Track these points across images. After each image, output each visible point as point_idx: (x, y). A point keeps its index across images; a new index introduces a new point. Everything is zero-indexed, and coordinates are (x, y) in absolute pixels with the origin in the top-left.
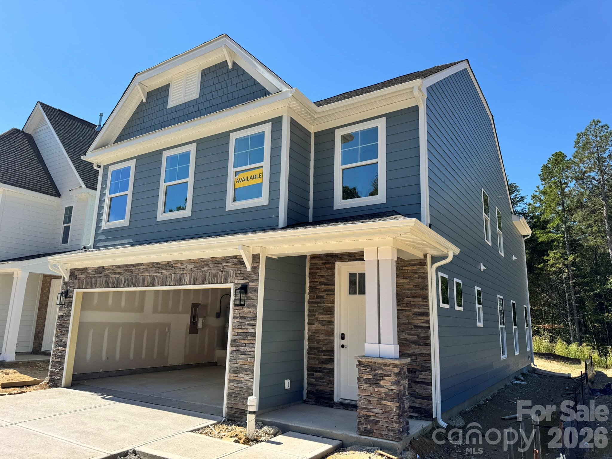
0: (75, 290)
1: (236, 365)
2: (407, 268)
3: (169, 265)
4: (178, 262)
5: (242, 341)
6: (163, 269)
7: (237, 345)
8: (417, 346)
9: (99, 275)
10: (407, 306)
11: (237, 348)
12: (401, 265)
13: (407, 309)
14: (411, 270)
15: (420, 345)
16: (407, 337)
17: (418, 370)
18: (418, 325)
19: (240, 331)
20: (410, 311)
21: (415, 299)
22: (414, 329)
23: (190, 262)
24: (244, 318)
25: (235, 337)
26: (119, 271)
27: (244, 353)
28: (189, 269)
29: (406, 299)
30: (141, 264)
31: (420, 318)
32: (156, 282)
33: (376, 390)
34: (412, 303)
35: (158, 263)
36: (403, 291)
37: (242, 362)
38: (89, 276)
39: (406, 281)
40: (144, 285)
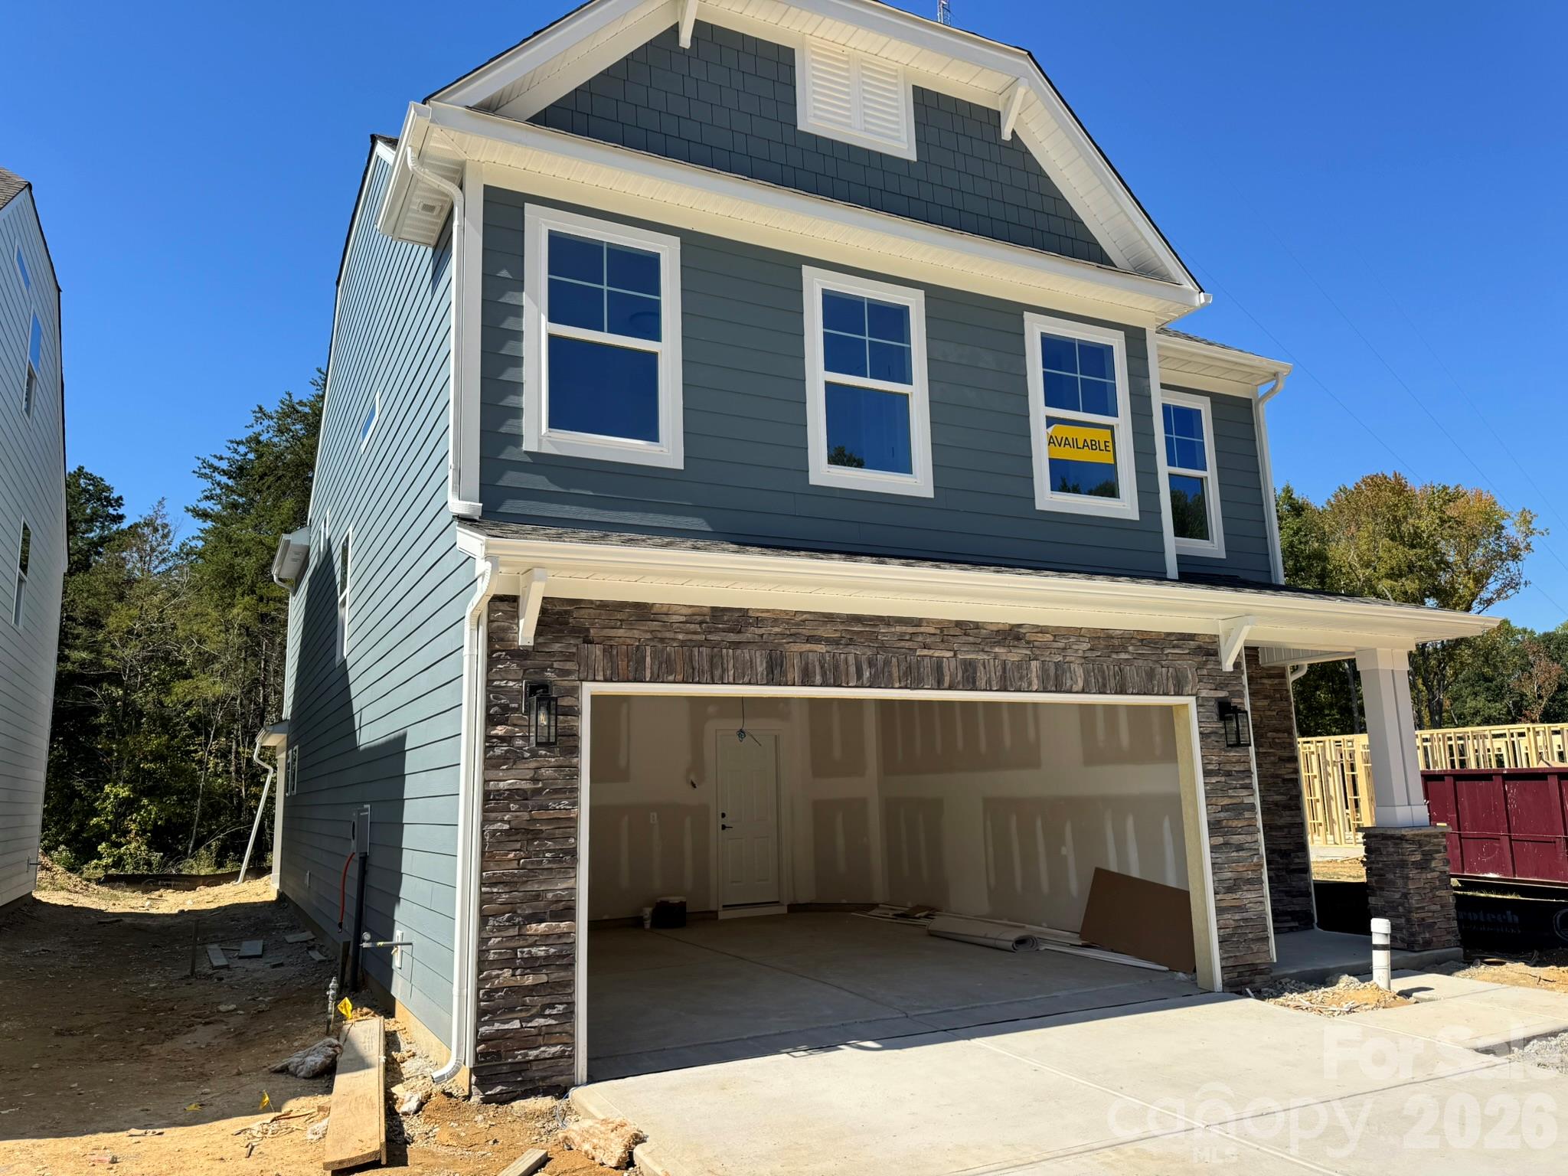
0: (585, 684)
1: (1229, 875)
2: (1265, 681)
3: (1012, 635)
4: (1042, 630)
5: (1235, 823)
6: (999, 644)
7: (1227, 832)
8: (1288, 813)
9: (733, 637)
10: (1271, 748)
11: (1227, 838)
12: (1259, 675)
13: (1272, 751)
14: (1271, 685)
15: (1292, 810)
16: (1277, 798)
17: (1294, 852)
18: (1286, 777)
19: (1226, 801)
20: (1274, 755)
21: (1280, 735)
22: (1281, 785)
23: (1078, 633)
24: (1228, 774)
25: (1218, 815)
26: (827, 632)
27: (1239, 848)
28: (1080, 653)
29: (1270, 734)
30: (917, 622)
31: (1288, 765)
32: (982, 678)
33: (1429, 876)
34: (1277, 741)
35: (977, 626)
36: (1265, 721)
37: (1244, 866)
38: (668, 635)
39: (1265, 703)
40: (939, 686)
